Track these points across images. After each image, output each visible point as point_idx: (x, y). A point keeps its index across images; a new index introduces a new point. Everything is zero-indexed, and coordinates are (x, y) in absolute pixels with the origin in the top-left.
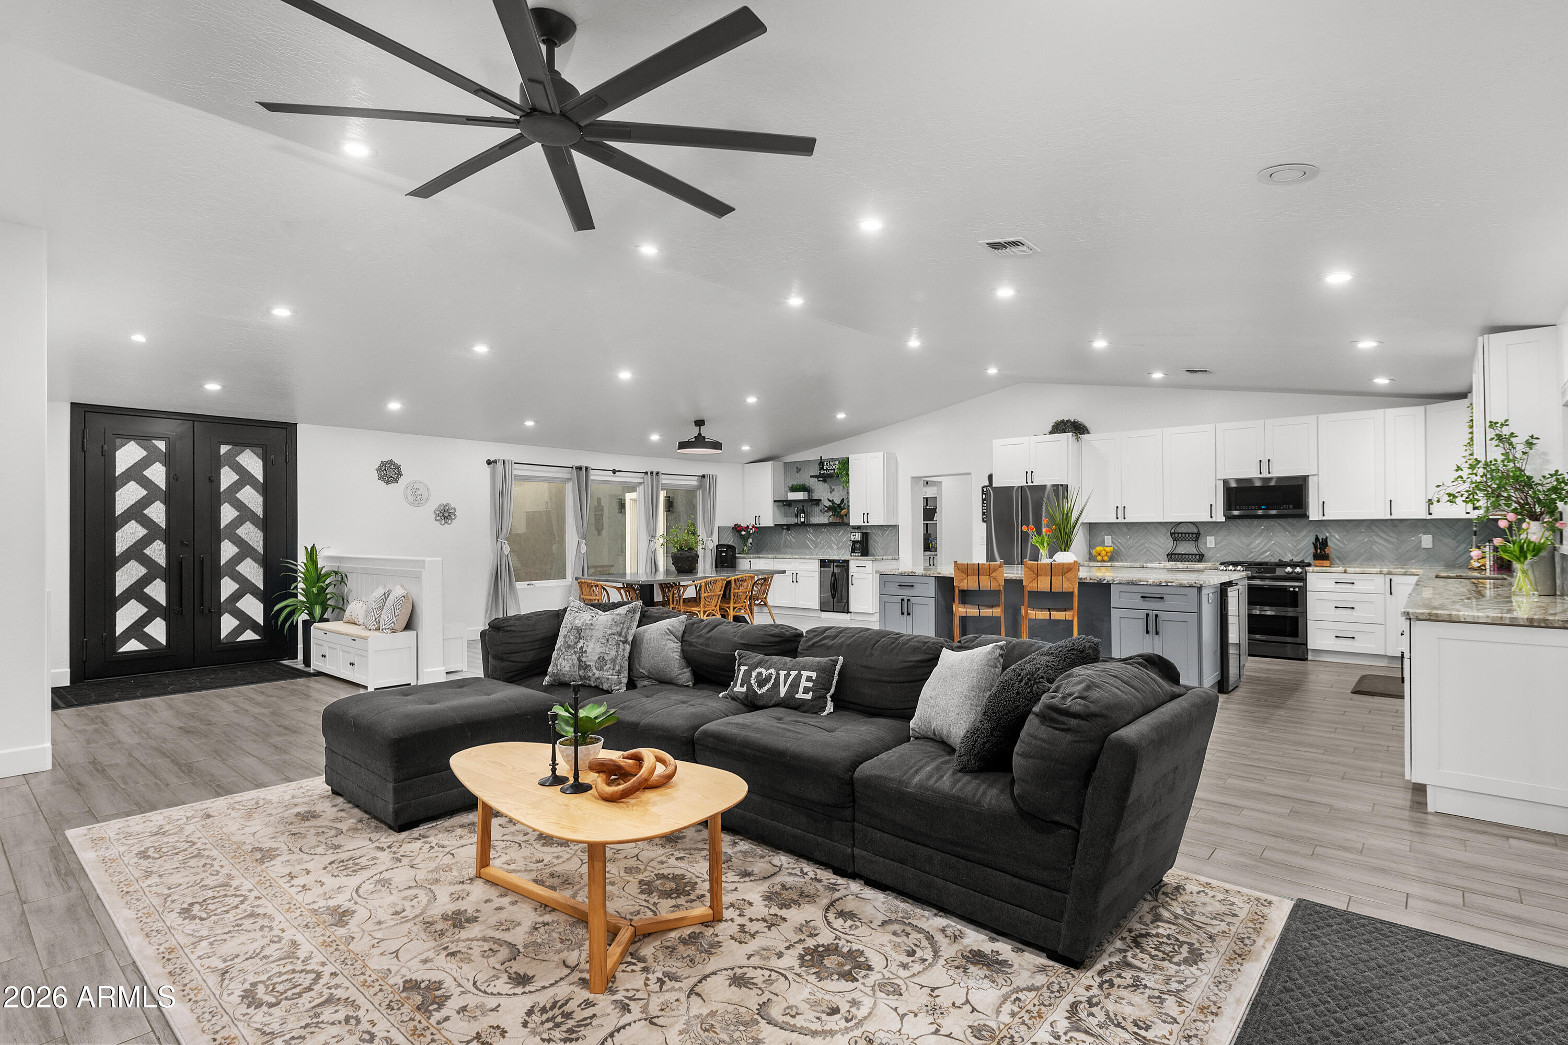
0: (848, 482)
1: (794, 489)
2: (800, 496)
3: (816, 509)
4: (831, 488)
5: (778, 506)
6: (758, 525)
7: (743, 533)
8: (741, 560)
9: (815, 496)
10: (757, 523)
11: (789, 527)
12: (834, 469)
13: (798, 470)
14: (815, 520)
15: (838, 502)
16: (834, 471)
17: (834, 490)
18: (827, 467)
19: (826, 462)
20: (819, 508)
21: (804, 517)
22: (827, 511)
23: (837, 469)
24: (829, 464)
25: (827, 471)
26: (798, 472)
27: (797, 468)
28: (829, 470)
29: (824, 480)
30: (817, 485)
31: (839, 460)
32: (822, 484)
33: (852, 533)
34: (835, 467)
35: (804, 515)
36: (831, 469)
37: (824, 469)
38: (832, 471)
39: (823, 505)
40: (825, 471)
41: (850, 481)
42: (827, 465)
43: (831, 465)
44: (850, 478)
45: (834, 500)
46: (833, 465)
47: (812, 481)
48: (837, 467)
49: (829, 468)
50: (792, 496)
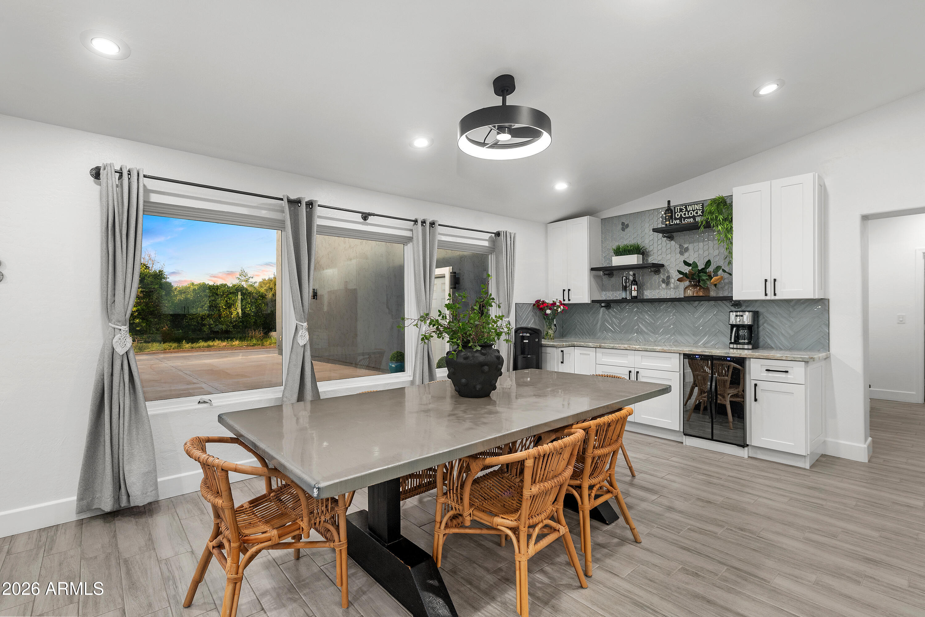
0: (730, 230)
1: (619, 252)
2: (633, 260)
3: (656, 279)
4: (681, 247)
5: (596, 277)
6: (567, 302)
7: (548, 312)
8: (549, 350)
9: (653, 260)
10: (566, 298)
11: (608, 304)
12: (694, 217)
13: (625, 227)
14: (649, 294)
15: (701, 266)
16: (694, 219)
17: (687, 250)
18: (681, 215)
19: (678, 208)
20: (662, 276)
21: (636, 289)
22: (680, 280)
23: (700, 215)
24: (686, 210)
25: (681, 221)
26: (623, 230)
27: (623, 224)
28: (685, 218)
29: (674, 234)
30: (660, 242)
31: (709, 202)
32: (669, 241)
33: (732, 312)
34: (697, 213)
35: (636, 287)
36: (689, 218)
37: (676, 219)
38: (692, 220)
39: (670, 271)
40: (678, 221)
41: (733, 229)
42: (681, 213)
43: (690, 211)
44: (733, 226)
45: (694, 263)
46: (693, 210)
47: (651, 238)
48: (700, 213)
49: (687, 216)
50: (618, 261)
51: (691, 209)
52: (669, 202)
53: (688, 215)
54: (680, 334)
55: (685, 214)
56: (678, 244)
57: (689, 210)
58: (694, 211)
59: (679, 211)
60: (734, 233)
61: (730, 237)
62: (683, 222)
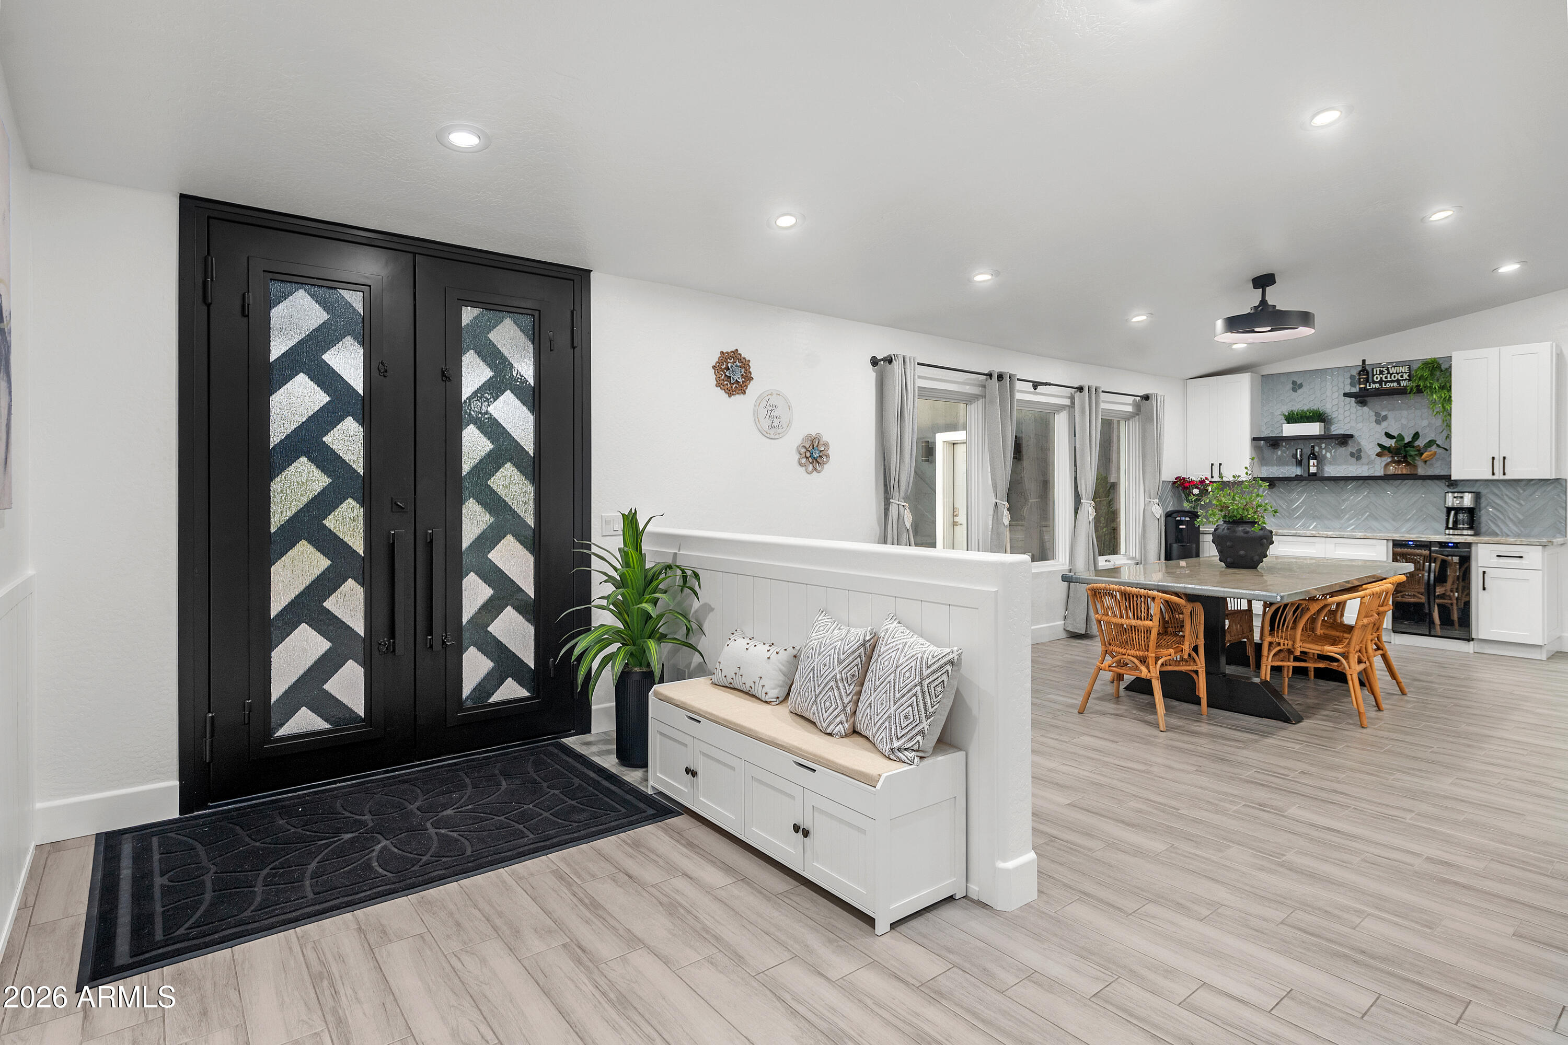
0: (1448, 400)
1: (1292, 418)
2: (1314, 429)
3: (1342, 452)
4: (1377, 414)
5: (1260, 447)
6: (1216, 479)
7: (1195, 491)
9: (1338, 429)
10: (1217, 474)
11: (1272, 482)
12: (1398, 381)
13: (1296, 387)
14: (1331, 470)
15: (1407, 439)
16: (1399, 384)
17: (1385, 418)
18: (1381, 378)
19: (1378, 369)
20: (1351, 448)
21: (1316, 464)
22: (1379, 455)
23: (1406, 379)
24: (1388, 373)
25: (1381, 385)
26: (1294, 390)
27: (1294, 383)
28: (1386, 382)
29: (1368, 399)
30: (1347, 407)
31: (1420, 364)
32: (1361, 407)
33: (1448, 492)
34: (1402, 376)
35: (1315, 461)
36: (1392, 381)
37: (1374, 383)
38: (1395, 384)
39: (1362, 443)
40: (1377, 386)
41: (1453, 399)
42: (1381, 376)
43: (1393, 373)
44: (1453, 395)
45: (1400, 435)
46: (1396, 373)
47: (1335, 402)
48: (1406, 376)
49: (1389, 379)
50: (1291, 430)
51: (1395, 372)
52: (1364, 361)
53: (1391, 378)
54: (1376, 519)
55: (1386, 377)
56: (1373, 411)
57: (1391, 372)
58: (1398, 374)
59: (1378, 373)
60: (1453, 403)
61: (1449, 408)
62: (1384, 386)
